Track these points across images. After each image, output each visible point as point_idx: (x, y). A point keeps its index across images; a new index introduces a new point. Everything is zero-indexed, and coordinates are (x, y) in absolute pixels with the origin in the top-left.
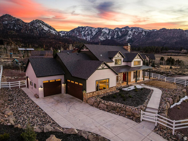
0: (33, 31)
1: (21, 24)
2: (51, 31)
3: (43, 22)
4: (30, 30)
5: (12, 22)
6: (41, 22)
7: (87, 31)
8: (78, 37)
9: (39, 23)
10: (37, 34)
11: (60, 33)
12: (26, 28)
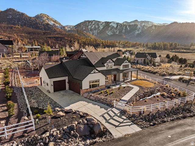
0: (38, 26)
1: (25, 18)
2: (56, 26)
4: (35, 25)
5: (16, 16)
6: (46, 16)
7: (94, 26)
8: (85, 32)
9: (44, 18)
11: (66, 28)
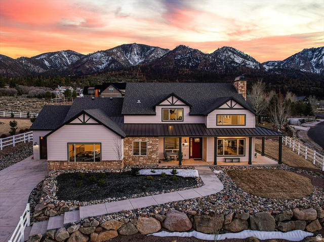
0: (216, 66)
1: (198, 57)
2: (247, 64)
3: (234, 49)
4: (211, 65)
5: (187, 55)
6: (231, 49)
8: (304, 70)
9: (227, 53)
10: (221, 70)
11: (265, 66)
12: (205, 62)
